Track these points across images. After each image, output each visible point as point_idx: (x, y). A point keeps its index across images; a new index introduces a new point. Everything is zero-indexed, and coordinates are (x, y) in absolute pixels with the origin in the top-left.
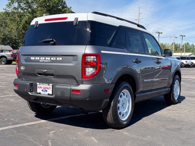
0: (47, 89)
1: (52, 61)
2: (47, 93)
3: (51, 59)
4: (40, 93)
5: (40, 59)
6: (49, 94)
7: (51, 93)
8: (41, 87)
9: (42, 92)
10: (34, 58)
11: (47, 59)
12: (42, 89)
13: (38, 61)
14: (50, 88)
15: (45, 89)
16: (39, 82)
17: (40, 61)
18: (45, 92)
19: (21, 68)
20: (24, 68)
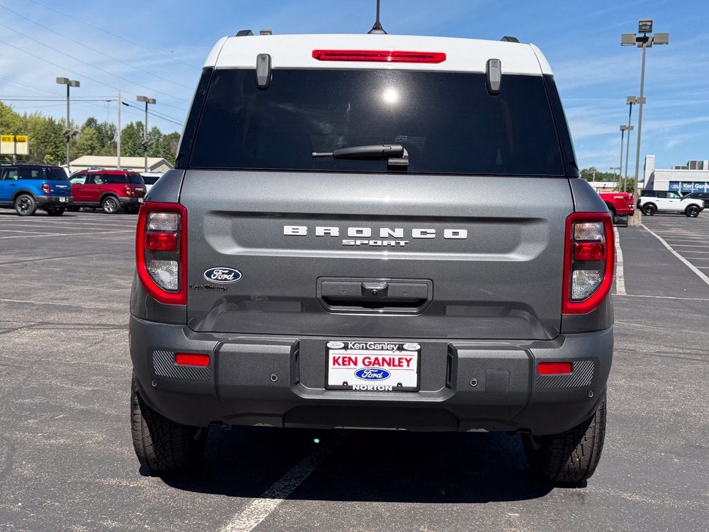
0: (386, 367)
1: (419, 244)
2: (389, 383)
4: (346, 387)
5: (344, 236)
6: (399, 389)
7: (414, 384)
8: (350, 361)
9: (355, 382)
10: (303, 230)
12: (360, 366)
13: (330, 243)
14: (408, 361)
15: (376, 366)
16: (340, 338)
17: (345, 242)
18: (375, 378)
19: (209, 275)
20: (236, 276)
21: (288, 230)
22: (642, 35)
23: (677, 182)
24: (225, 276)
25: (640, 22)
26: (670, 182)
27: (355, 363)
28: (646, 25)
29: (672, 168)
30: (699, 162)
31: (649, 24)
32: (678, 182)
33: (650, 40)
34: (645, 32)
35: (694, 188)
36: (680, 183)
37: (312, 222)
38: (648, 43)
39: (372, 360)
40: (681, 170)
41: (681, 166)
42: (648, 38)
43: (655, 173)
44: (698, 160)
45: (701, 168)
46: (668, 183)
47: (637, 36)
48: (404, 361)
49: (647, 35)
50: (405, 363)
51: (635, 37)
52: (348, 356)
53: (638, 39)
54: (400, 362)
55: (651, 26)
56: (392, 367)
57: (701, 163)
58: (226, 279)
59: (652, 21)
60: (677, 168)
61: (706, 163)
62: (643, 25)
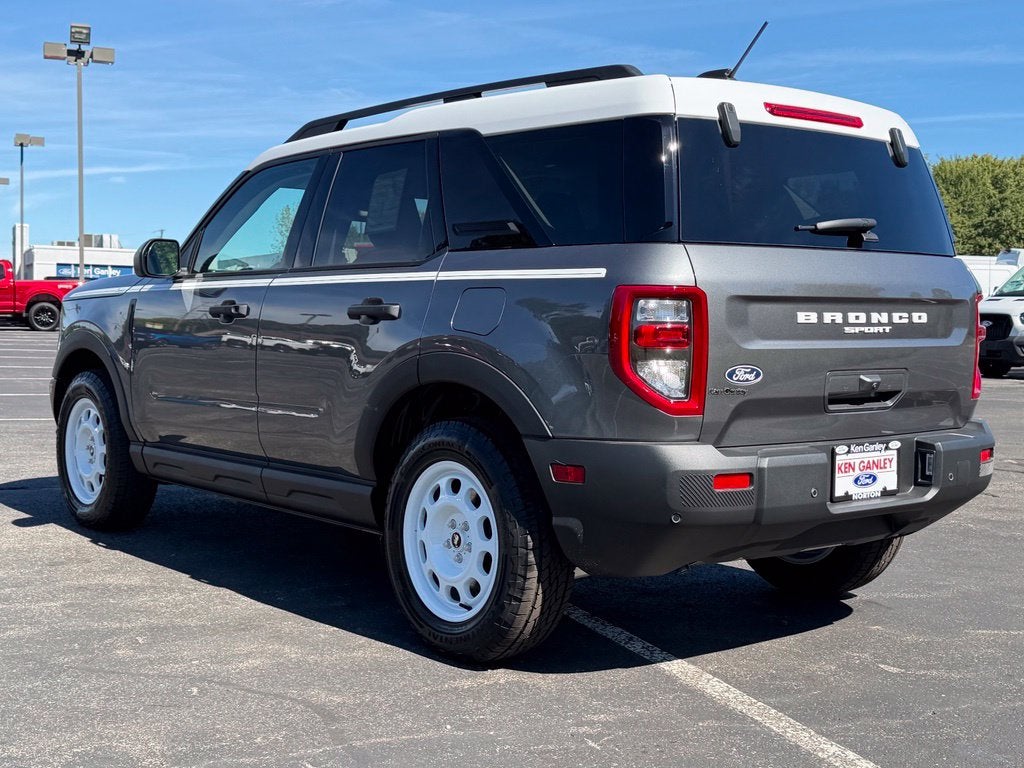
0: (875, 471)
1: (899, 331)
2: (876, 489)
3: (890, 318)
4: (847, 498)
5: (846, 323)
6: (886, 493)
7: (895, 486)
8: (850, 467)
9: (854, 491)
10: (813, 318)
11: (875, 317)
12: (857, 472)
13: (835, 332)
14: (891, 462)
15: (868, 470)
16: (843, 442)
17: (848, 330)
18: (867, 484)
19: (731, 375)
20: (757, 376)
21: (802, 317)
22: (75, 47)
23: (68, 265)
24: (747, 376)
25: (72, 27)
26: (58, 264)
27: (854, 469)
28: (81, 33)
29: (52, 244)
30: (96, 237)
31: (85, 31)
32: (70, 265)
33: (87, 55)
34: (80, 42)
35: (93, 273)
36: (73, 267)
37: (821, 306)
38: (84, 60)
39: (865, 464)
40: (65, 247)
41: (66, 241)
42: (84, 52)
43: (35, 251)
44: (95, 233)
45: (100, 245)
46: (55, 267)
47: (68, 48)
48: (887, 461)
49: (84, 48)
50: (888, 464)
51: (65, 49)
52: (848, 461)
53: (70, 53)
54: (885, 463)
55: (88, 35)
56: (879, 470)
57: (99, 238)
58: (747, 380)
59: (89, 29)
60: (61, 244)
61: (106, 238)
62: (77, 32)
